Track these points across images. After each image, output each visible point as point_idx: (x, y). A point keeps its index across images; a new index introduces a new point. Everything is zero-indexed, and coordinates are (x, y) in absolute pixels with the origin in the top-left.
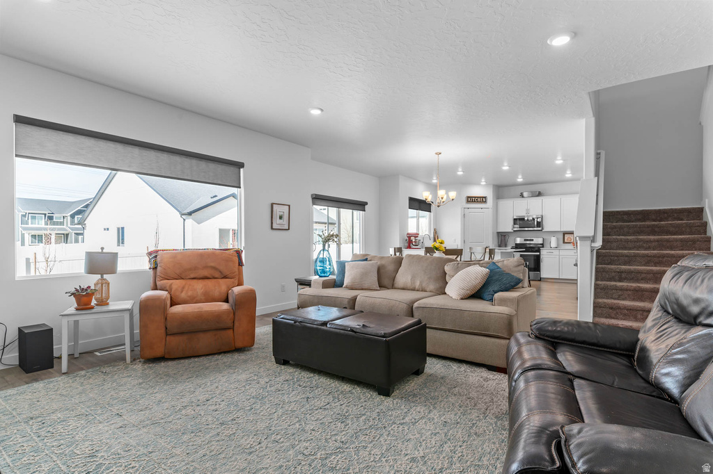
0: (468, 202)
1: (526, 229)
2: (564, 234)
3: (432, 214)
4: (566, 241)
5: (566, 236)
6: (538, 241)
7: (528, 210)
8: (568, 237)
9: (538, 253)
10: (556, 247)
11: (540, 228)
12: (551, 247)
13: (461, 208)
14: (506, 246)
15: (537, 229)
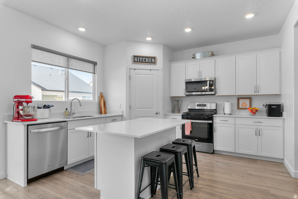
0: (134, 62)
1: (194, 93)
2: (238, 99)
3: (96, 75)
4: (240, 107)
5: (241, 102)
6: (211, 106)
7: (200, 73)
8: (243, 102)
9: (211, 122)
10: (230, 114)
11: (213, 93)
12: (225, 114)
13: (126, 69)
14: (179, 111)
15: (210, 93)
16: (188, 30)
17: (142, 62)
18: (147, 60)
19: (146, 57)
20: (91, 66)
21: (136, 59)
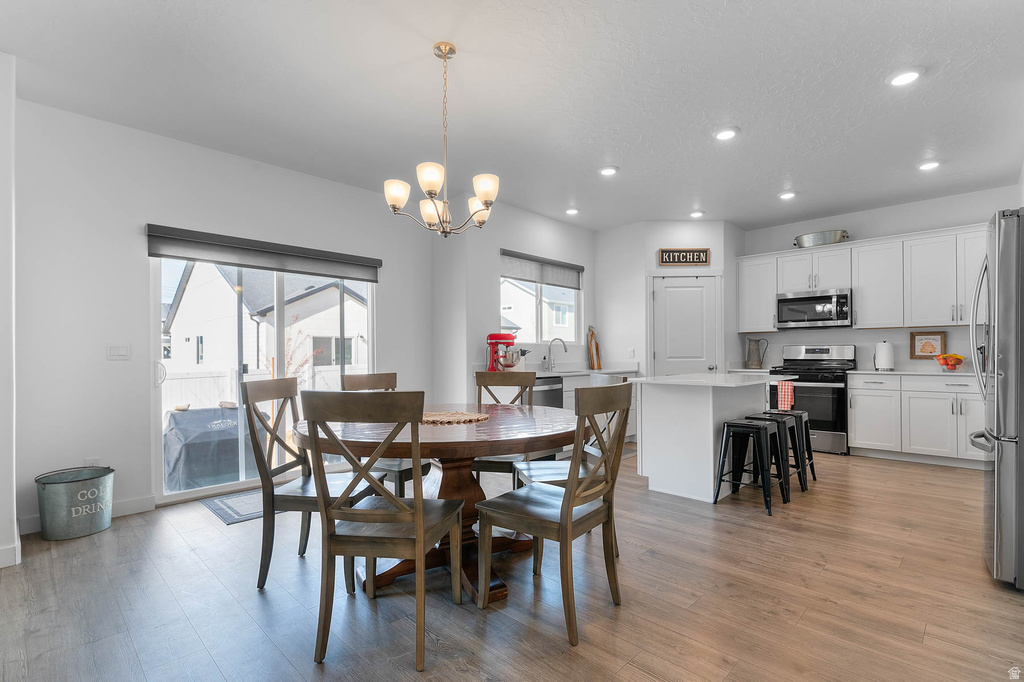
0: (663, 262)
2: (913, 336)
3: (582, 293)
4: (918, 352)
5: (920, 341)
6: (840, 352)
7: (813, 278)
8: (924, 342)
9: (842, 385)
10: (891, 370)
11: (847, 322)
12: (877, 369)
13: (646, 277)
14: (760, 365)
15: (839, 323)
16: (787, 196)
17: (679, 261)
18: (689, 257)
19: (686, 251)
20: (573, 275)
21: (666, 257)
